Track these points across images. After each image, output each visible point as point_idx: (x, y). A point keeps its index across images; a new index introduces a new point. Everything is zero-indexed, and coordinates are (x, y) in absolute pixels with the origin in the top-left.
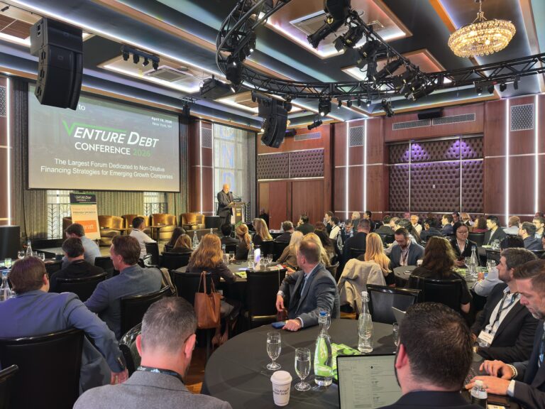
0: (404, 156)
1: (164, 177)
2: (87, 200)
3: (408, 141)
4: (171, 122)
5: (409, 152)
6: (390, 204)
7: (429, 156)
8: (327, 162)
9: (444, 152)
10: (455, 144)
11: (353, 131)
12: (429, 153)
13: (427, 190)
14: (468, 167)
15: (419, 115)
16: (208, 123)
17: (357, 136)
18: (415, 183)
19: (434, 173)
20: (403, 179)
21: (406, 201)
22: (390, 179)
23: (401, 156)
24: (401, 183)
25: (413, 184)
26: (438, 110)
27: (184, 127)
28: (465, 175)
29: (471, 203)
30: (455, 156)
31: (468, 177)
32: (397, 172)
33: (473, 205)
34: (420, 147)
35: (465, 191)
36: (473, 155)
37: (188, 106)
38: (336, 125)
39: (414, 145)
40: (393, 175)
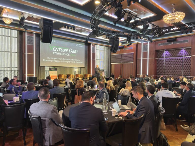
0: (163, 55)
1: (80, 62)
2: (54, 70)
3: (164, 50)
4: (82, 45)
5: (164, 54)
6: (157, 72)
7: (171, 55)
8: (135, 57)
9: (177, 54)
10: (181, 51)
11: (144, 46)
12: (172, 54)
13: (170, 67)
14: (186, 59)
15: (167, 41)
16: (94, 45)
17: (145, 48)
18: (166, 65)
19: (173, 61)
20: (162, 63)
21: (163, 71)
22: (157, 63)
23: (161, 55)
24: (161, 65)
25: (165, 65)
26: (174, 39)
27: (86, 46)
28: (185, 62)
29: (187, 72)
30: (181, 55)
31: (186, 63)
32: (160, 61)
33: (187, 73)
34: (168, 52)
35: (184, 68)
36: (188, 55)
37: (87, 40)
38: (138, 44)
39: (166, 51)
40: (158, 62)
